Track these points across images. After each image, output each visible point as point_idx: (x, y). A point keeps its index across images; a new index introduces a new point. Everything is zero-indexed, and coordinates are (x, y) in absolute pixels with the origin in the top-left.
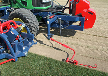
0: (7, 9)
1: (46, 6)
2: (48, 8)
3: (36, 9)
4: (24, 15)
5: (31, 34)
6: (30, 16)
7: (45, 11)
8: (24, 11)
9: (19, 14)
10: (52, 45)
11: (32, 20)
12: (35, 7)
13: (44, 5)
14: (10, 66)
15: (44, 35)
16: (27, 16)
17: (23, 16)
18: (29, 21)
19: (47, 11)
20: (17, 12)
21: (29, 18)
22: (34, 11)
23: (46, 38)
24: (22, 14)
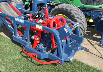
0: (47, 2)
1: (98, 5)
2: (100, 8)
3: (84, 7)
4: (72, 11)
5: (80, 36)
6: (79, 15)
7: (97, 10)
8: (72, 8)
9: (67, 10)
10: (101, 55)
11: (81, 20)
12: (83, 5)
13: (95, 3)
14: (50, 69)
15: (89, 41)
16: (76, 14)
17: (71, 13)
18: (78, 20)
19: (100, 11)
20: (63, 7)
21: (78, 16)
22: (83, 8)
23: (91, 45)
24: (70, 11)
